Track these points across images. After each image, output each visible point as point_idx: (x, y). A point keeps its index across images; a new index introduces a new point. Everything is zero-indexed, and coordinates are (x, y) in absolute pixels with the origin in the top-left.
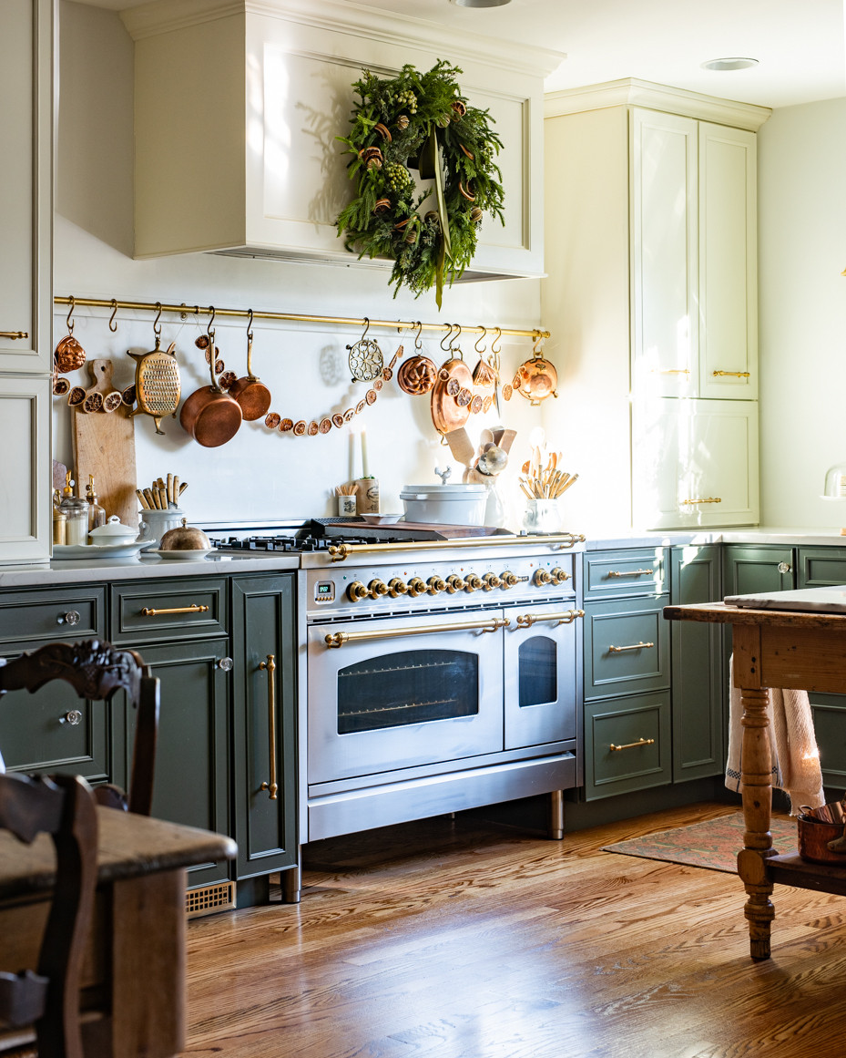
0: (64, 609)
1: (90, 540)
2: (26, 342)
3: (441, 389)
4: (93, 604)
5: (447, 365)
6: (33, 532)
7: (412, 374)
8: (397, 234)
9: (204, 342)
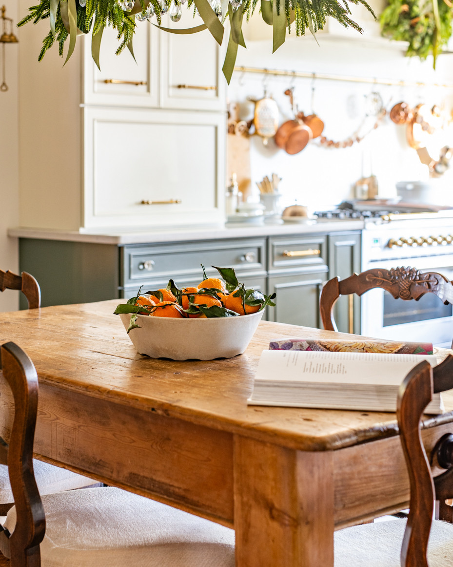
0: (244, 252)
1: (237, 211)
2: (213, 92)
3: (414, 120)
4: (259, 249)
5: (417, 107)
6: (216, 205)
7: (397, 112)
8: (412, 27)
9: (288, 93)
